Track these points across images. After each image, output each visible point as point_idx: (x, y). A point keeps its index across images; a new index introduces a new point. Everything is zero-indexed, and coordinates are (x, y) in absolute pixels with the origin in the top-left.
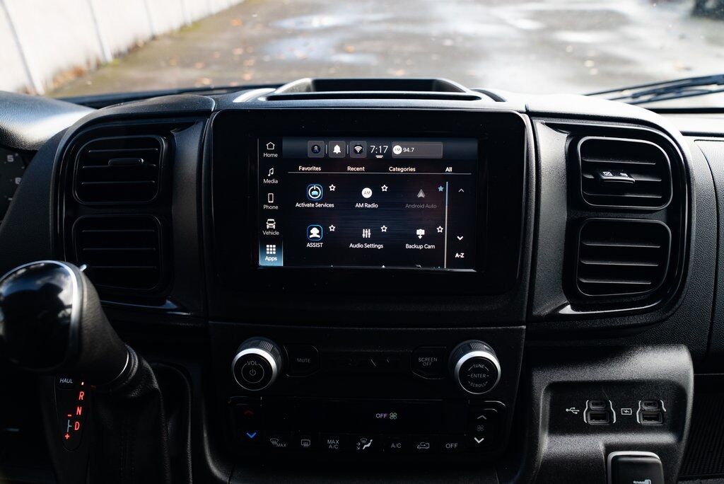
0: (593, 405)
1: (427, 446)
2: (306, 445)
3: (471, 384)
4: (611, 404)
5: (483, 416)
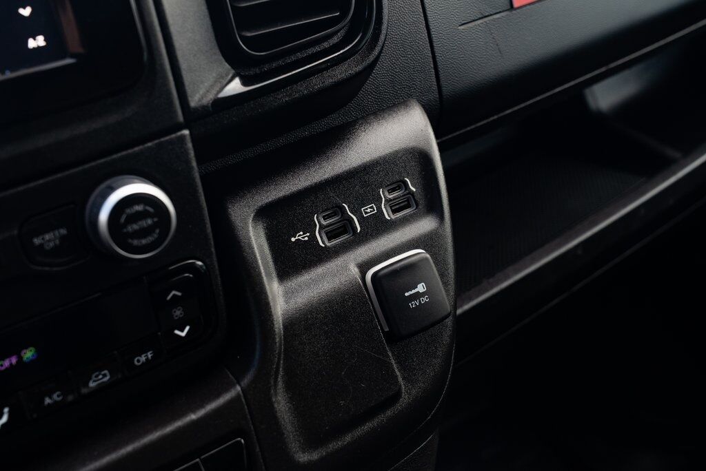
0: (324, 219)
1: (105, 375)
3: (135, 242)
4: (347, 208)
5: (174, 292)
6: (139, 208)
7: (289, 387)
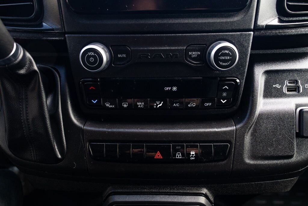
0: (289, 83)
1: (194, 105)
2: (125, 106)
3: (221, 63)
4: (300, 82)
5: (226, 87)
6: (227, 52)
7: (252, 135)
